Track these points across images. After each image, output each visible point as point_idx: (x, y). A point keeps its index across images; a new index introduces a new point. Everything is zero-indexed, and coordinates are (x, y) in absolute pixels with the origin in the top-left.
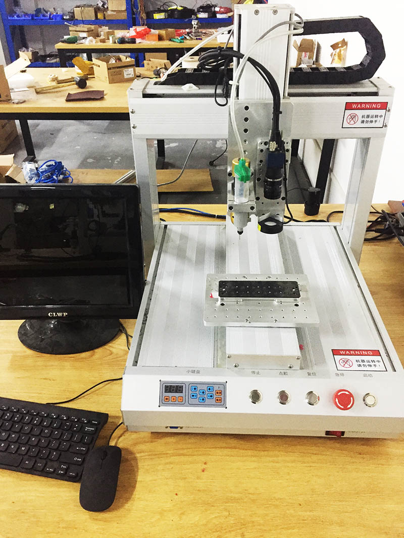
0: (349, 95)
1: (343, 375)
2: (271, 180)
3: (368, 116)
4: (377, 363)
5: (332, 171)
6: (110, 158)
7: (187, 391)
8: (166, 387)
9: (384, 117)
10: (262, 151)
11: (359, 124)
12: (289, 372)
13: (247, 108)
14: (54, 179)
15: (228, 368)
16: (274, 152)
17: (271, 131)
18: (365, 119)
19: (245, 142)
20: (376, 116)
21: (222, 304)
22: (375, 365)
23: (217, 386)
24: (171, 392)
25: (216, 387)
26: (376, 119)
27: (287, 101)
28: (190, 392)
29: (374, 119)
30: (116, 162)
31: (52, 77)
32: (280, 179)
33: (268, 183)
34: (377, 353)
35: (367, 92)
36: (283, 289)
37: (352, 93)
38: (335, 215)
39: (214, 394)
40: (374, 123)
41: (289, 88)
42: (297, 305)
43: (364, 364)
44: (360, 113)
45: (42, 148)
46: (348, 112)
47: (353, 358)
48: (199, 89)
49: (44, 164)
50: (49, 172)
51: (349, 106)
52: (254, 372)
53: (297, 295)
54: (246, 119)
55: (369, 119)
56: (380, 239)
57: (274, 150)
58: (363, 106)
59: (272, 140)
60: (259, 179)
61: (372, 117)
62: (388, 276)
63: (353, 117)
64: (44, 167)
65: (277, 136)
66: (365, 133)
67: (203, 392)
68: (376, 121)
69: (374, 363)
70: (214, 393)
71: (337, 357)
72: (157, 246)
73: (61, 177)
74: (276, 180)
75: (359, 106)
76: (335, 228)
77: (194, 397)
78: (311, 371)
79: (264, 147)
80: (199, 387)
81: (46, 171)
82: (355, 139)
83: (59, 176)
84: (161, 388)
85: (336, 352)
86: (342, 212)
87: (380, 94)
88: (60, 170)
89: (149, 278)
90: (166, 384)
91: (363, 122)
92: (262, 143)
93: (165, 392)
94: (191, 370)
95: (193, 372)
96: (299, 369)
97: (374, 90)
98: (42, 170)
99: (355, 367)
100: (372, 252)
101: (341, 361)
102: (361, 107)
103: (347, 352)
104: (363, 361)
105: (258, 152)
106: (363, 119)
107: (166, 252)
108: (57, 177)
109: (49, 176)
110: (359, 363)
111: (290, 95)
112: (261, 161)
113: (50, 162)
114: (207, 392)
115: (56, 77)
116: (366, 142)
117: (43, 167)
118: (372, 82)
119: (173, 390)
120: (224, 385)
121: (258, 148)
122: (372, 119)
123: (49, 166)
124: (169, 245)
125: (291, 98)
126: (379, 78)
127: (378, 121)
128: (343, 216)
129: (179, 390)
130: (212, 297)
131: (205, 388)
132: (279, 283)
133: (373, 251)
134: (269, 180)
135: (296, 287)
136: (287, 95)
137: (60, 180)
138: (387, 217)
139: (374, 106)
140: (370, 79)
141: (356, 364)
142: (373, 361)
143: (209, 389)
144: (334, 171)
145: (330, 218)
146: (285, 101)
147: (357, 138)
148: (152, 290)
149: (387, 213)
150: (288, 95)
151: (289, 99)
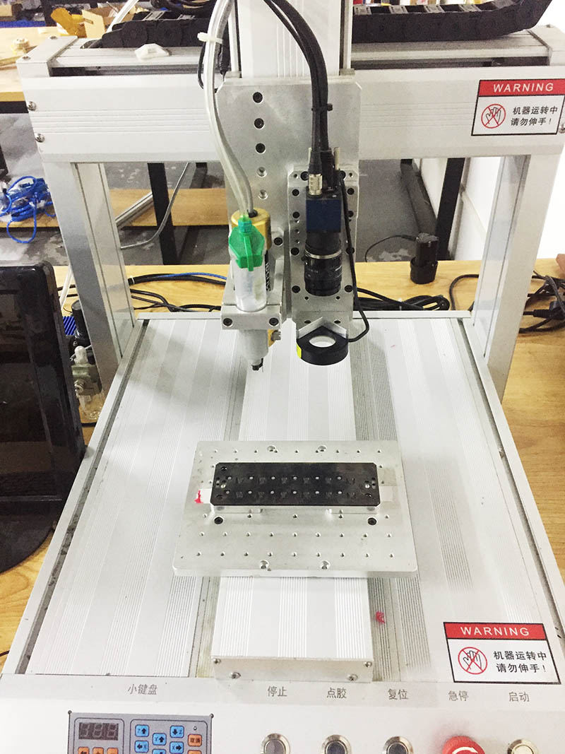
0: (487, 63)
1: (464, 695)
2: (318, 257)
3: (526, 110)
4: (538, 661)
5: (464, 189)
6: (122, 171)
7: (127, 736)
8: (83, 727)
9: (559, 111)
10: (295, 192)
11: (507, 127)
12: (349, 686)
13: (258, 97)
14: (30, 208)
15: (217, 679)
16: (319, 197)
17: (310, 149)
18: (521, 117)
19: (262, 172)
20: (545, 110)
21: (218, 521)
22: (534, 667)
23: (193, 725)
24: (93, 738)
25: (189, 729)
26: (544, 115)
27: (346, 79)
28: (134, 739)
29: (538, 116)
30: (131, 178)
31: (19, 42)
32: (336, 255)
33: (312, 263)
34: (537, 632)
35: (525, 58)
36: (344, 486)
37: (493, 59)
38: (462, 282)
39: (186, 743)
40: (538, 124)
41: (353, 50)
42: (372, 522)
43: (512, 662)
44: (509, 103)
45: (18, 157)
46: (485, 102)
47: (488, 647)
48: (170, 54)
49: (16, 183)
50: (24, 196)
51: (486, 89)
52: (272, 690)
53: (372, 499)
54: (259, 123)
55: (529, 116)
56: (544, 330)
57: (318, 192)
58: (517, 87)
59: (314, 169)
60: (295, 251)
61: (535, 112)
62: (556, 406)
63: (494, 112)
64: (16, 187)
65: (323, 161)
66: (519, 145)
67: (162, 739)
68: (542, 121)
69: (532, 662)
70: (185, 740)
71: (456, 645)
72: (123, 367)
73: (42, 204)
74: (328, 257)
75: (508, 88)
76: (460, 322)
77: (141, 750)
78: (396, 686)
79: (299, 184)
80: (154, 728)
81: (18, 194)
82: (499, 158)
83: (39, 202)
84: (72, 727)
85: (453, 630)
86: (477, 276)
87: (552, 61)
88: (41, 192)
89: (93, 443)
90: (81, 721)
91: (515, 122)
92: (296, 176)
93: (80, 738)
94: (137, 686)
95: (142, 689)
96: (371, 680)
97: (539, 51)
98: (13, 193)
99: (492, 674)
100: (529, 355)
101: (463, 655)
102: (512, 89)
103: (477, 630)
104: (509, 655)
105: (289, 194)
106: (517, 116)
107: (137, 380)
108: (35, 203)
109: (24, 202)
110: (500, 661)
111: (357, 65)
112: (296, 215)
113: (24, 180)
114: (169, 740)
115: (26, 41)
116: (522, 163)
117: (14, 188)
118: (535, 37)
119: (97, 733)
120: (207, 722)
121: (288, 185)
122: (534, 116)
123: (24, 186)
124: (146, 366)
125: (357, 72)
126: (548, 26)
127: (547, 120)
128: (479, 285)
129: (112, 734)
130: (198, 501)
131: (165, 728)
132: (338, 469)
133: (530, 353)
134: (313, 256)
135: (374, 479)
136: (348, 64)
137: (40, 209)
138: (555, 287)
139: (540, 87)
140: (533, 29)
141: (493, 662)
142: (531, 655)
143: (175, 732)
144: (467, 190)
145: (454, 289)
146: (344, 81)
147: (503, 156)
148: (95, 468)
149: (554, 279)
150: (352, 67)
151: (354, 74)
